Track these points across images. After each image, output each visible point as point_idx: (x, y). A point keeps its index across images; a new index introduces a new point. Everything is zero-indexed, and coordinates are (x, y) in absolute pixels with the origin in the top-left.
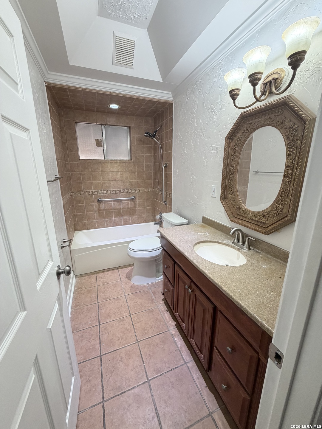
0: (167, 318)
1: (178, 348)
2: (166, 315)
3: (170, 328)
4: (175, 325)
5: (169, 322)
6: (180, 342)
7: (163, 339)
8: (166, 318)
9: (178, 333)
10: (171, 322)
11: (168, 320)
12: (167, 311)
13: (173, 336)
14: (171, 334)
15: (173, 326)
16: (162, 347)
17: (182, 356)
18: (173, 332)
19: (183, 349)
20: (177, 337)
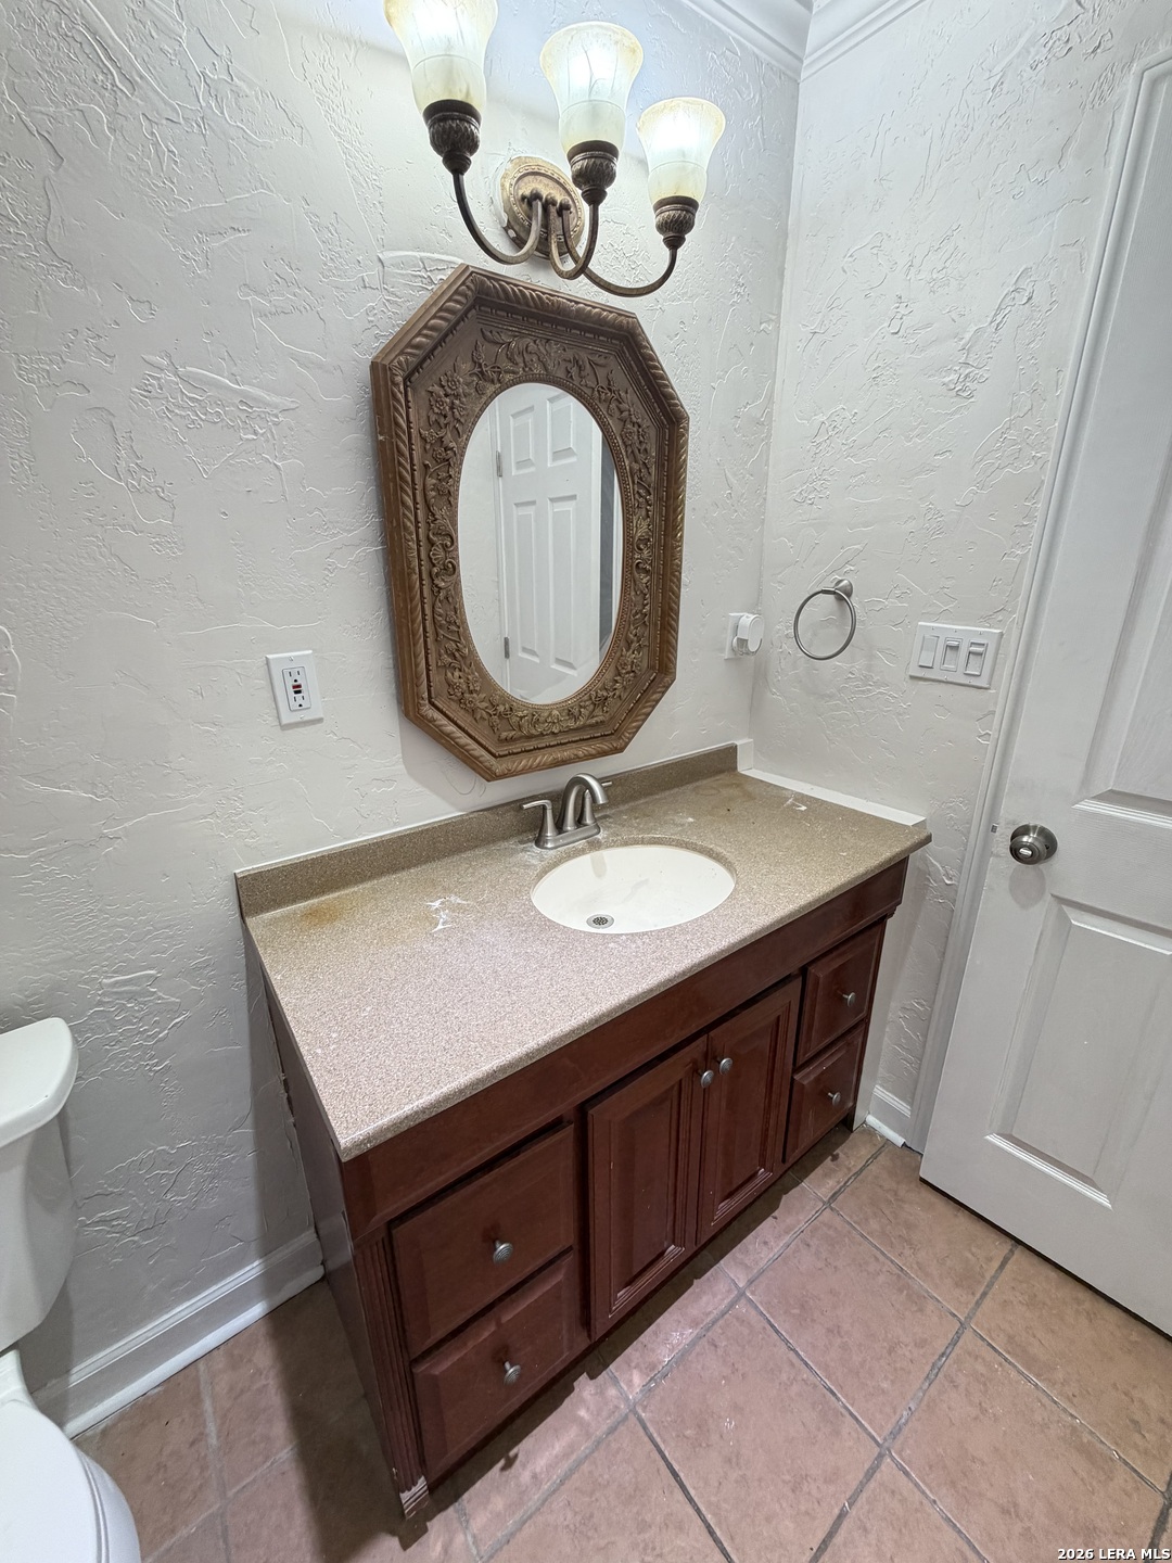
0: (558, 1447)
1: (699, 1337)
2: (540, 1463)
3: (617, 1407)
4: (592, 1377)
5: (589, 1425)
6: (670, 1335)
7: (688, 1432)
8: (566, 1455)
9: (632, 1352)
10: (582, 1413)
11: (572, 1433)
12: (510, 1463)
13: (657, 1376)
14: (647, 1391)
15: (601, 1392)
16: (729, 1425)
17: (723, 1314)
18: (637, 1379)
19: (694, 1311)
20: (653, 1350)
